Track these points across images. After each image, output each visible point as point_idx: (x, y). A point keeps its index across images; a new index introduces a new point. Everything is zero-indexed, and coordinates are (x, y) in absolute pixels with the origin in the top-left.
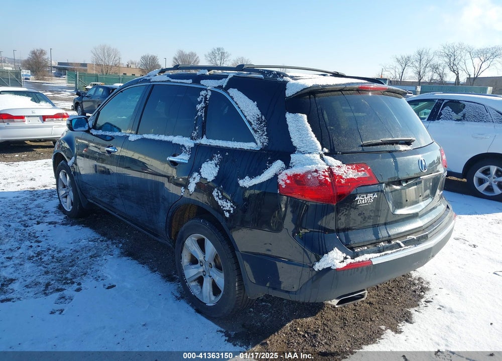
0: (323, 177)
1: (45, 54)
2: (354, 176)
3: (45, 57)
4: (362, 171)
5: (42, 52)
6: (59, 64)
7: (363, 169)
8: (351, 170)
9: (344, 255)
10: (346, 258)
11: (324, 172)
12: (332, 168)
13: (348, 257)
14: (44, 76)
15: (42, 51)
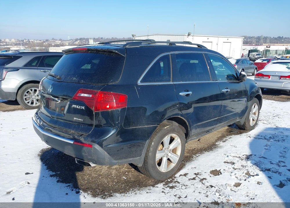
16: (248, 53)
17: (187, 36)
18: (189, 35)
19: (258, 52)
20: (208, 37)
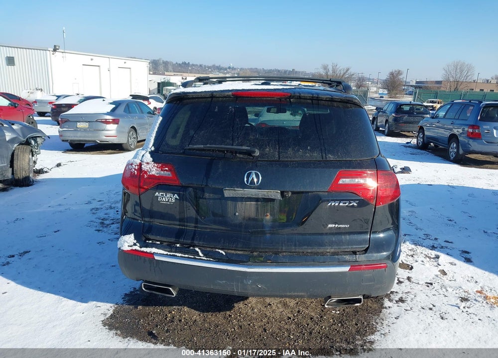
0: (134, 170)
1: (401, 74)
2: (157, 174)
3: (401, 77)
4: (166, 170)
5: (399, 73)
6: (417, 82)
7: (167, 169)
8: (156, 168)
9: (135, 241)
10: (135, 244)
11: (136, 166)
12: (142, 163)
13: (138, 244)
14: (397, 94)
15: (399, 71)
16: (157, 87)
17: (52, 53)
18: (55, 50)
19: (173, 86)
20: (92, 57)
